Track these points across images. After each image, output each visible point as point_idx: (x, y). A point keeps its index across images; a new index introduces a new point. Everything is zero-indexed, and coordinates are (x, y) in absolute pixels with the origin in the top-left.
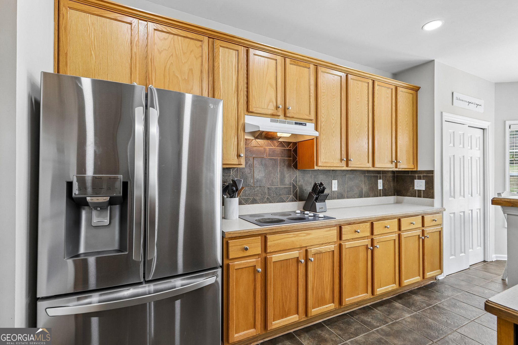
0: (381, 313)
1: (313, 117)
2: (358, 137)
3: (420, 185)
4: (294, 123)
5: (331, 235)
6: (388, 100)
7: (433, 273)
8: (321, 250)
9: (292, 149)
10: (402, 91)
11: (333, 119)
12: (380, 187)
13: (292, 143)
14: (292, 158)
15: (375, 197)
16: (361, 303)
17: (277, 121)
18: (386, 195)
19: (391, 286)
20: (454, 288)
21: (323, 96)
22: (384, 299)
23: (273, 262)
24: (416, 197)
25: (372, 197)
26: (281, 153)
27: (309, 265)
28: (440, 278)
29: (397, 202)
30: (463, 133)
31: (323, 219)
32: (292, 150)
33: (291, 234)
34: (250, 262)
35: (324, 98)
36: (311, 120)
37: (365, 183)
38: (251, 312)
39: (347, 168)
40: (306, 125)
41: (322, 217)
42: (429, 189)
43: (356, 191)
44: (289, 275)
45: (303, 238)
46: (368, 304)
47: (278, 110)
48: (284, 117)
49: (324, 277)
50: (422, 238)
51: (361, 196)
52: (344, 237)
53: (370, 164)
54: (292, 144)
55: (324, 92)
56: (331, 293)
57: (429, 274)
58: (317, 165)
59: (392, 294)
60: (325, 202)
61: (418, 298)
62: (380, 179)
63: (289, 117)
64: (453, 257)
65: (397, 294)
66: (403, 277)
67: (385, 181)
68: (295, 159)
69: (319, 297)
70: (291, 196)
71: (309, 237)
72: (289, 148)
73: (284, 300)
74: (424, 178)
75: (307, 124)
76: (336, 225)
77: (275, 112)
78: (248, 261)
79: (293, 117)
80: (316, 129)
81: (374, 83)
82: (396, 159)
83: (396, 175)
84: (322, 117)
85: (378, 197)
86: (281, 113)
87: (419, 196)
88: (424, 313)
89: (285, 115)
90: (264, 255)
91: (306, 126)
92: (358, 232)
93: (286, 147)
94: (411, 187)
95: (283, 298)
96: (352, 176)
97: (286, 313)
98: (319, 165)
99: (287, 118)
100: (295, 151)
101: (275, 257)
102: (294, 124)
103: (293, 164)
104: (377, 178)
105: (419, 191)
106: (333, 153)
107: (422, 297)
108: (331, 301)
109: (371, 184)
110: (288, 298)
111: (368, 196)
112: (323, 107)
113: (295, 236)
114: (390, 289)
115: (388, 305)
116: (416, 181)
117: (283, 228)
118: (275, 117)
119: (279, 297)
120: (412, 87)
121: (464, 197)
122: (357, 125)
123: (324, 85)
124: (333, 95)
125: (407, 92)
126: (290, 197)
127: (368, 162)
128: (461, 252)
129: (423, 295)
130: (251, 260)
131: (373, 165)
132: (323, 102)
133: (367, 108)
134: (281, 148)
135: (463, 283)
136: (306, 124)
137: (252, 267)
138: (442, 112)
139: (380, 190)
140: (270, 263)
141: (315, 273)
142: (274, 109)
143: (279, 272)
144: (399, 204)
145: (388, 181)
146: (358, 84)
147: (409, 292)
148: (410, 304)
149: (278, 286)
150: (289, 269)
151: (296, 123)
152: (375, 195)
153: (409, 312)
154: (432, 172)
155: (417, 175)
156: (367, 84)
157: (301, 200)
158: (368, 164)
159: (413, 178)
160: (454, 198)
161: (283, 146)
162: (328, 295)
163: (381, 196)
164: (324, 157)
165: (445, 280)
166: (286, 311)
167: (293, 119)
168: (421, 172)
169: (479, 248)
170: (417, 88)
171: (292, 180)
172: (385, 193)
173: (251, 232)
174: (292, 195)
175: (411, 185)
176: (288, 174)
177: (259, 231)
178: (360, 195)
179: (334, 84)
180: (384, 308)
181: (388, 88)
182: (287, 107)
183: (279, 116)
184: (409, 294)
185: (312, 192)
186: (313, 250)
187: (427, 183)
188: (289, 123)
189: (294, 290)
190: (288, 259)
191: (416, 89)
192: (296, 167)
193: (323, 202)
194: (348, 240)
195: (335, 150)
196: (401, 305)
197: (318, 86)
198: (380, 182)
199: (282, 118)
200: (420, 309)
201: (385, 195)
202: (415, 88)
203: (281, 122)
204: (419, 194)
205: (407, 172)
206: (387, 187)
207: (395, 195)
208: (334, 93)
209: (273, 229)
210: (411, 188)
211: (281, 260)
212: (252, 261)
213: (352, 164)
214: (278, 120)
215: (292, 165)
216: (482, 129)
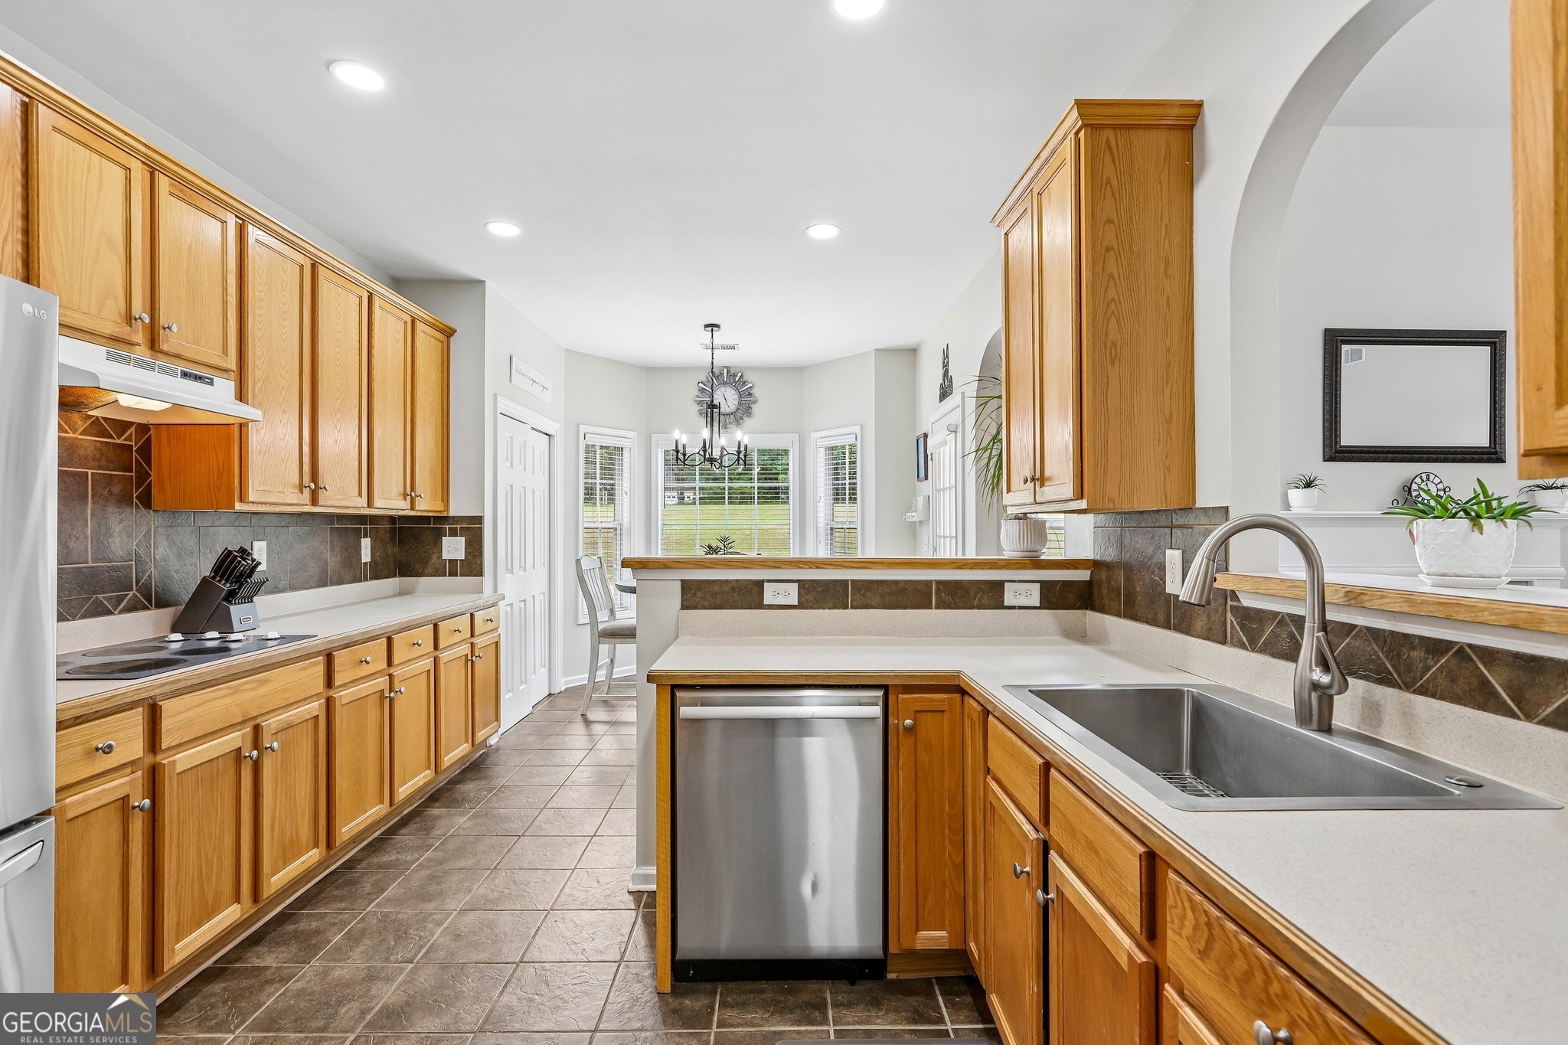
0: (413, 838)
1: (232, 363)
2: (339, 431)
3: (453, 548)
4: (179, 374)
5: (312, 677)
6: (398, 346)
7: (488, 731)
8: (291, 718)
9: (136, 445)
10: (424, 332)
11: (282, 377)
12: (366, 556)
13: (134, 426)
14: (133, 474)
15: (354, 582)
16: (363, 837)
17: (126, 361)
18: (377, 578)
19: (422, 775)
20: (519, 750)
21: (258, 308)
22: (405, 812)
23: (178, 774)
24: (446, 576)
25: (348, 583)
26: (98, 456)
27: (265, 764)
28: (492, 743)
29: (403, 593)
30: (524, 440)
31: (276, 643)
32: (134, 449)
33: (222, 689)
34: (114, 788)
35: (261, 315)
36: (226, 370)
37: (332, 550)
38: (114, 940)
39: (312, 507)
40: (211, 383)
41: (275, 639)
42: (474, 556)
43: (313, 569)
44: (217, 802)
45: (252, 694)
46: (377, 834)
47: (133, 325)
48: (149, 352)
49: (297, 786)
50: (470, 661)
51: (323, 583)
52: (339, 679)
53: (363, 501)
54: (133, 429)
55: (262, 298)
56: (312, 823)
57: (480, 735)
58: (241, 500)
59: (418, 798)
60: (252, 601)
61: (469, 787)
62: (366, 536)
63: (168, 354)
64: (511, 694)
65: (428, 795)
66: (443, 751)
67: (375, 542)
68: (143, 476)
69: (287, 840)
70: (131, 593)
71: (264, 690)
72: (125, 440)
73: (204, 875)
74: (463, 532)
75: (216, 379)
76: (318, 653)
77: (124, 331)
78: (106, 786)
79: (178, 356)
80: (241, 396)
81: (372, 299)
82: (413, 489)
83: (397, 526)
84: (258, 367)
85: (361, 581)
86: (139, 337)
87: (453, 574)
88: (488, 805)
89: (153, 344)
90: (149, 760)
91: (213, 385)
92: (367, 663)
93: (112, 438)
94: (433, 553)
95: (201, 870)
96: (303, 530)
97: (210, 909)
98: (251, 499)
99: (160, 355)
100: (145, 451)
101: (184, 760)
102: (179, 376)
103: (136, 491)
104: (358, 534)
105: (453, 562)
106: (283, 468)
107: (474, 783)
108: (312, 843)
109: (346, 550)
110: (215, 866)
111: (340, 582)
112: (259, 341)
113: (233, 691)
114: (421, 783)
115: (417, 819)
116: (446, 541)
117: (205, 673)
118: (122, 345)
119: (191, 871)
120: (441, 326)
121: (525, 571)
122: (337, 399)
123: (260, 278)
124: (284, 312)
125: (432, 337)
126: (129, 597)
127: (360, 495)
128: (522, 683)
129: (475, 780)
130: (113, 782)
131: (370, 504)
132: (260, 326)
133: (357, 358)
134: (97, 439)
135: (531, 739)
136: (212, 380)
137: (118, 803)
138: (495, 395)
139: (366, 564)
140: (170, 780)
141: (276, 782)
142: (119, 320)
143: (192, 799)
144: (407, 596)
145: (381, 540)
146: (339, 296)
147: (447, 784)
148: (458, 802)
149: (189, 838)
150: (218, 784)
151: (185, 375)
152: (355, 577)
153: (461, 814)
154: (479, 520)
155: (447, 527)
156: (357, 300)
157: (161, 604)
158: (359, 500)
159: (439, 534)
160: (512, 573)
161: (104, 433)
162: (305, 832)
163: (367, 580)
164: (260, 478)
165: (501, 744)
166: (210, 903)
167: (177, 361)
168: (456, 519)
169: (544, 669)
170: (449, 331)
171: (135, 543)
172: (377, 571)
173: (118, 698)
174: (134, 589)
175: (435, 550)
176: (122, 525)
177: (141, 691)
178: (321, 580)
179: (285, 282)
180: (412, 827)
181: (400, 319)
182: (161, 323)
183: (133, 344)
184: (448, 787)
185: (214, 578)
186: (272, 723)
187: (468, 544)
188: (163, 370)
189: (229, 840)
190: (214, 759)
191: (448, 333)
192: (146, 501)
193: (248, 602)
194: (344, 686)
195: (288, 460)
196: (444, 810)
197: (246, 277)
198: (366, 543)
199: (142, 352)
200: (480, 802)
201: (376, 576)
202: (446, 329)
203: (140, 364)
204: (452, 569)
205: (425, 519)
206: (379, 556)
207: (395, 576)
208: (286, 307)
209: (179, 680)
210: (435, 557)
211: (197, 766)
212: (117, 786)
213: (327, 499)
214: (132, 358)
215: (135, 496)
216: (547, 434)
